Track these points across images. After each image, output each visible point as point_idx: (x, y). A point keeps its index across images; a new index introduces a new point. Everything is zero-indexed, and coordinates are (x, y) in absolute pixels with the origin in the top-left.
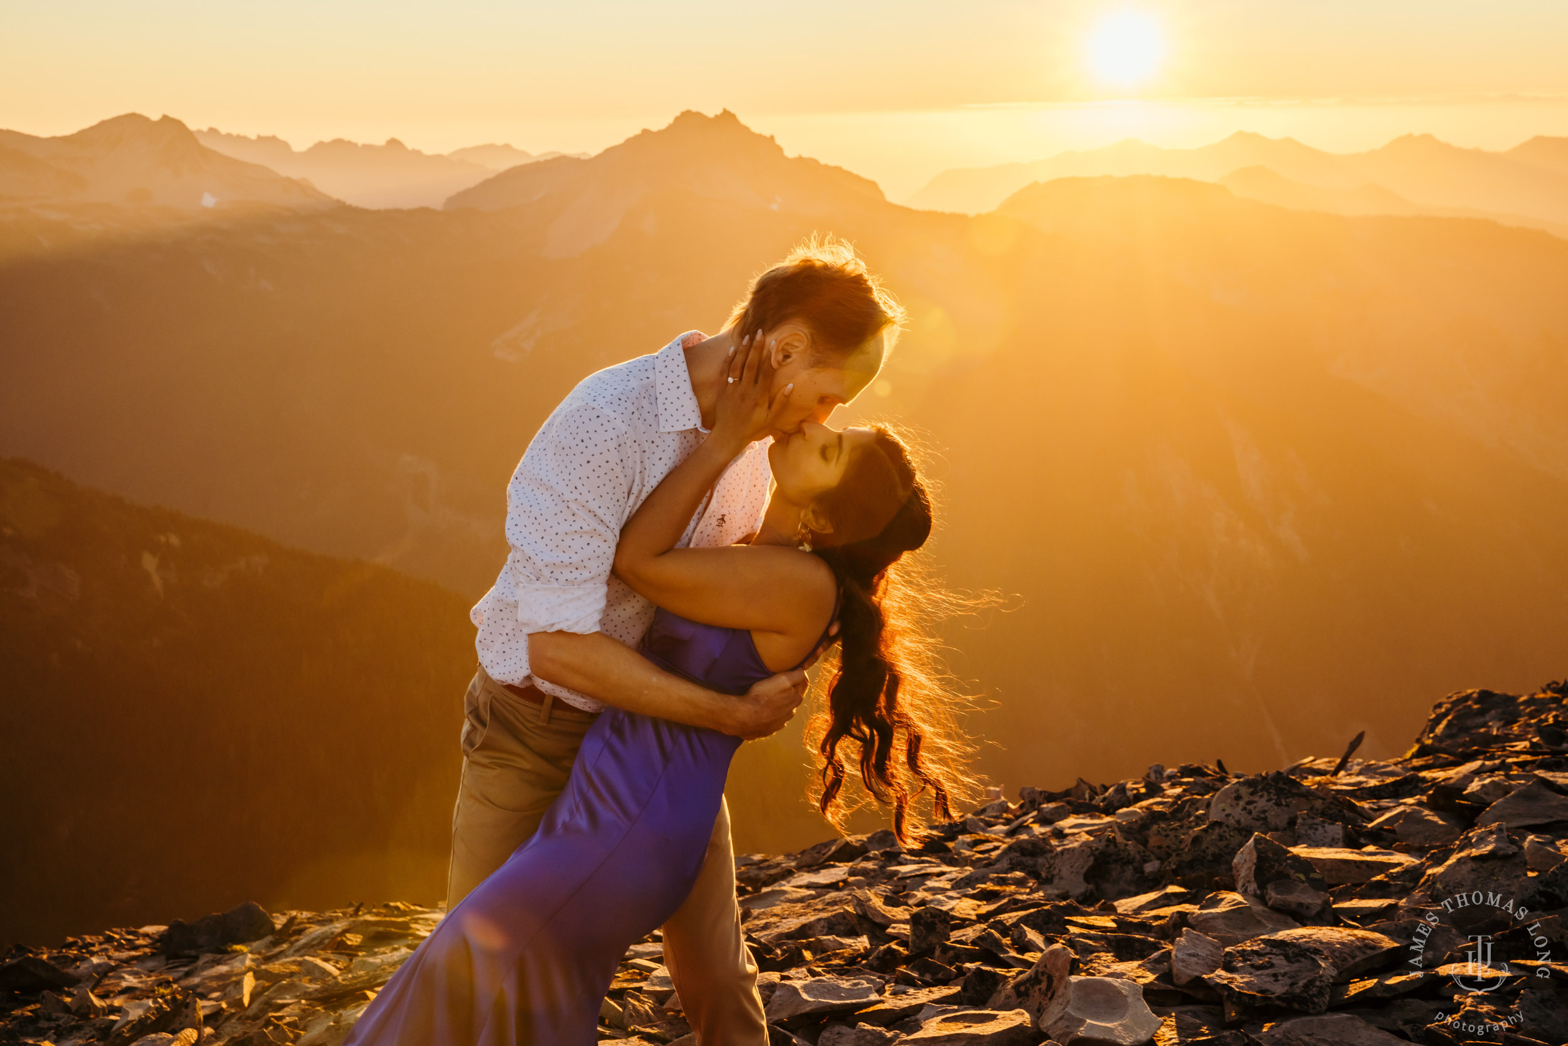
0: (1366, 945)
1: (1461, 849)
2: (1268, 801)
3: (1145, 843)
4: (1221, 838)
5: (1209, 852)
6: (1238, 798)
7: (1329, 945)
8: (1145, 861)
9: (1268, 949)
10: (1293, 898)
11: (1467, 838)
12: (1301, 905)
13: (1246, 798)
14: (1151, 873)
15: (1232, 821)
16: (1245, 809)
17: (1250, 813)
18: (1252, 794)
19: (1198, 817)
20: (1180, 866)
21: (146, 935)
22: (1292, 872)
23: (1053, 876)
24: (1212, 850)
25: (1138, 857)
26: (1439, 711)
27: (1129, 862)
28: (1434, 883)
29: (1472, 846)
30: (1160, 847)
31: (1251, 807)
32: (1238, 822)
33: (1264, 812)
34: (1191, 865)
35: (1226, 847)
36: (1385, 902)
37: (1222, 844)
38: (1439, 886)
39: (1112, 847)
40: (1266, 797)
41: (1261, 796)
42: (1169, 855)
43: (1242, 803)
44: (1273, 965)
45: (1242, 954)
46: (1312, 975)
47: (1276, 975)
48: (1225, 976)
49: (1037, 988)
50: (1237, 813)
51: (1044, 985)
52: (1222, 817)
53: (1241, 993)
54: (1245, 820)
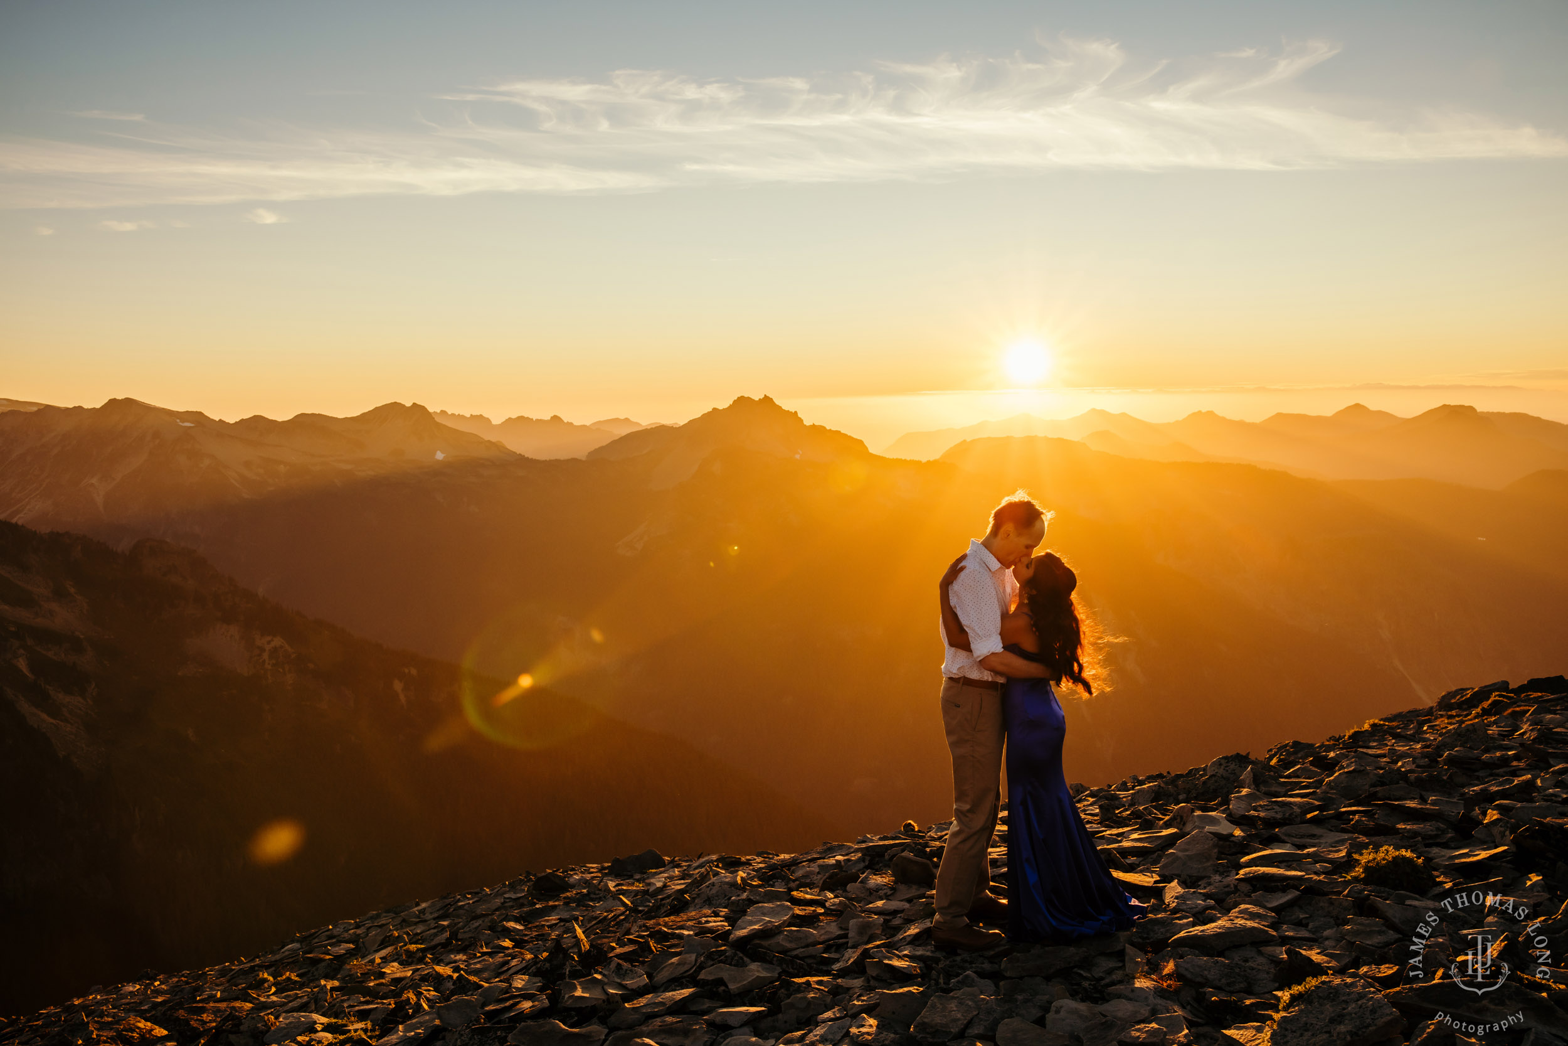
0: (1309, 803)
1: (1339, 770)
2: (1236, 765)
3: (1176, 786)
4: (1216, 782)
5: (1211, 788)
6: (1221, 765)
7: (1294, 802)
8: (1179, 795)
9: (1270, 804)
10: (1273, 789)
11: (1341, 765)
12: (1276, 792)
13: (1225, 765)
14: (1184, 799)
15: (1218, 774)
16: (1224, 769)
17: (1227, 771)
18: (1227, 762)
19: (1201, 775)
20: (1199, 794)
21: (593, 868)
22: (1269, 780)
23: (1135, 803)
25: (1176, 793)
26: (1270, 753)
27: (1173, 795)
28: (1330, 783)
29: (1345, 768)
30: (1184, 789)
31: (1228, 769)
32: (1222, 775)
33: (1234, 770)
34: (1204, 793)
35: (1220, 785)
36: (1312, 790)
37: (1217, 784)
38: (1332, 784)
39: (1161, 789)
40: (1234, 764)
41: (1232, 763)
42: (1189, 792)
43: (1223, 767)
44: (1274, 809)
45: (1260, 805)
46: (1292, 812)
47: (1276, 812)
48: (1256, 814)
49: (1175, 822)
50: (1221, 771)
51: (1179, 820)
52: (1214, 773)
53: (1264, 818)
54: (1226, 774)
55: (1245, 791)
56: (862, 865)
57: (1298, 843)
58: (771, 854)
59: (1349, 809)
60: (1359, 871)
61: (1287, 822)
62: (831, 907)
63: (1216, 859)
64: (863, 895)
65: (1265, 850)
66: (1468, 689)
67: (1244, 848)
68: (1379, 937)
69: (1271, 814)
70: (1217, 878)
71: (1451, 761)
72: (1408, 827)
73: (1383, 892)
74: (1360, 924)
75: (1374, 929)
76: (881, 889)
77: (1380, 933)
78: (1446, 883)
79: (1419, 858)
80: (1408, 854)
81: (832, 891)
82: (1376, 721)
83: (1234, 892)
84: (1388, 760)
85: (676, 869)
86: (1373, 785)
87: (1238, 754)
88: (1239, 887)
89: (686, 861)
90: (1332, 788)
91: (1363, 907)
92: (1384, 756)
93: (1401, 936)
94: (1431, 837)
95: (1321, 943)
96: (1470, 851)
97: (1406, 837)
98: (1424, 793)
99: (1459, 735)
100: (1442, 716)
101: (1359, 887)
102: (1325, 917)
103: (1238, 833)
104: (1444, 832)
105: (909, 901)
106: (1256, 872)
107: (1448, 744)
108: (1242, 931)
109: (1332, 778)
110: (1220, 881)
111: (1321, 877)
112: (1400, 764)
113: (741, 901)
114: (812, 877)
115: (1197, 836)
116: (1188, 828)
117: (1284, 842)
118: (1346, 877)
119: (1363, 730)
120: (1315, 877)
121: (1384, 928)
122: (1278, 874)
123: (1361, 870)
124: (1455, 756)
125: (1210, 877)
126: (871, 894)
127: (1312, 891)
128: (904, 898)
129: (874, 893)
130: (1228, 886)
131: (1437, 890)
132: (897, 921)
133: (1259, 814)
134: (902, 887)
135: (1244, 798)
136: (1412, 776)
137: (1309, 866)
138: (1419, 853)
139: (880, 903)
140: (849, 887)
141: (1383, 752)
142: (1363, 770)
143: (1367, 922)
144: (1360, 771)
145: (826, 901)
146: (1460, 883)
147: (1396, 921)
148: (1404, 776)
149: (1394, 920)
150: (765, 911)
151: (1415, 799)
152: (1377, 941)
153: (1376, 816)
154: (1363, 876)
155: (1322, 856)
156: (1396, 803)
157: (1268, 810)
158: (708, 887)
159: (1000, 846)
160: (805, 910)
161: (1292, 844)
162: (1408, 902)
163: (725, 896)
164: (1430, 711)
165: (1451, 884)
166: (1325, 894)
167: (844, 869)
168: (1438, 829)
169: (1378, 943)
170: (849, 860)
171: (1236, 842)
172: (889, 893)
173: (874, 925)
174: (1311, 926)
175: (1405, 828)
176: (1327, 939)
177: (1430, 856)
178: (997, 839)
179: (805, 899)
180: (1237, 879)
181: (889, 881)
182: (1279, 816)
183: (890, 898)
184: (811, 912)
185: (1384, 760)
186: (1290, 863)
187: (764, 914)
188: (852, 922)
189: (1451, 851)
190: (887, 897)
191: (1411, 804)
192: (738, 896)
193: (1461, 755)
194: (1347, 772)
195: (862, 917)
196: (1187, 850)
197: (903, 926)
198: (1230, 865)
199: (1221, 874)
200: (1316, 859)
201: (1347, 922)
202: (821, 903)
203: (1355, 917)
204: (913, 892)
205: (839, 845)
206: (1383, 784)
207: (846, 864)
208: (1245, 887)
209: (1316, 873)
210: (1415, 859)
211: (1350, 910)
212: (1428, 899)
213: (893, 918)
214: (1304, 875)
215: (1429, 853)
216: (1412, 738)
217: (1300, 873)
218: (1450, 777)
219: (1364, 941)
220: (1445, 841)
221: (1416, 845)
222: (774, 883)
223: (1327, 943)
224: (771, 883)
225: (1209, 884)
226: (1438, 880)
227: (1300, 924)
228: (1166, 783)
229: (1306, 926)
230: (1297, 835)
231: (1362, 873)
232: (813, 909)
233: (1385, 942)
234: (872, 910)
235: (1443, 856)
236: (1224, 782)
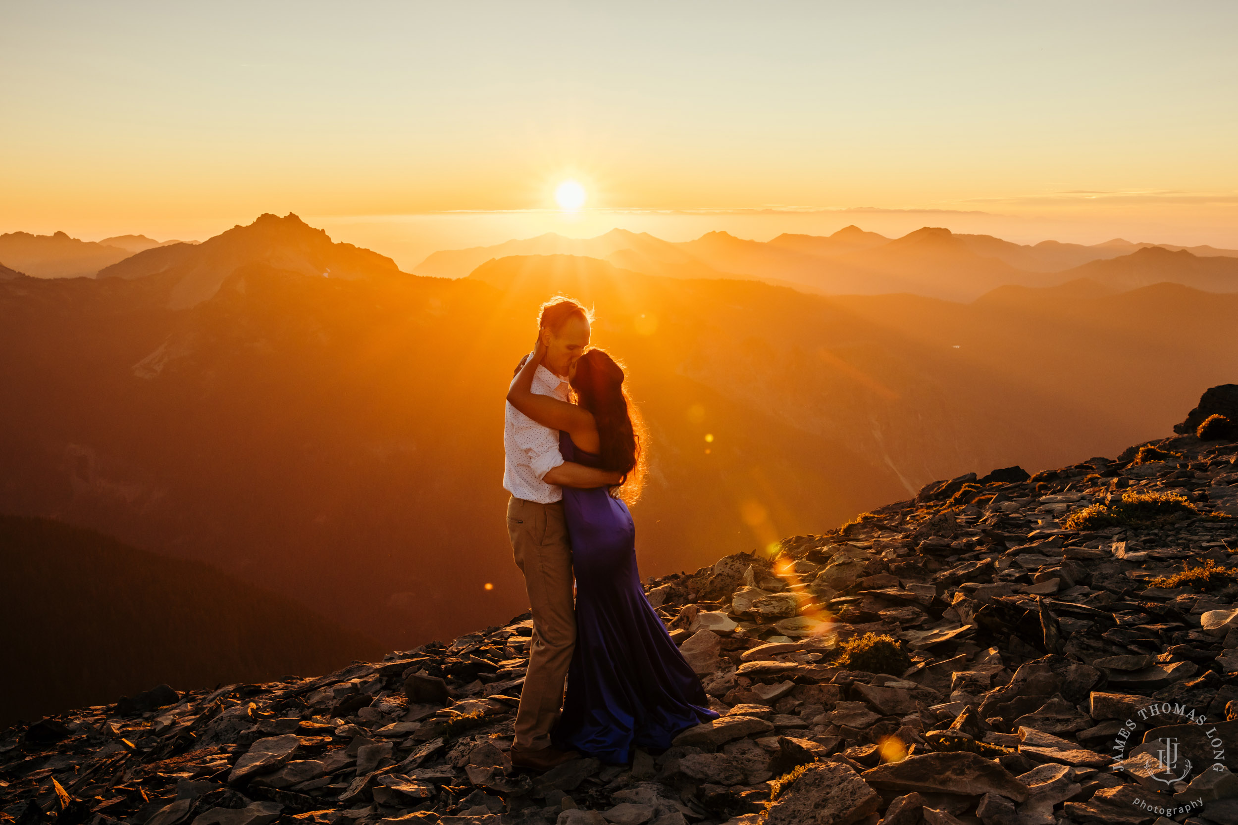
1: (831, 563)
2: (740, 563)
3: (687, 587)
4: (722, 580)
5: (718, 586)
6: (726, 564)
8: (689, 595)
9: (769, 599)
10: (772, 585)
11: (832, 559)
13: (730, 564)
14: (692, 599)
15: (724, 573)
16: (730, 568)
18: (732, 561)
19: (709, 574)
20: (706, 594)
25: (685, 594)
27: (681, 596)
28: (822, 576)
29: (835, 561)
30: (694, 589)
31: (733, 567)
32: (728, 574)
33: (739, 568)
34: (710, 593)
35: (725, 584)
36: (806, 584)
37: (723, 583)
38: (824, 577)
39: (672, 590)
40: (738, 562)
41: (737, 562)
42: (699, 591)
43: (728, 566)
44: (772, 604)
45: (760, 602)
46: (787, 605)
47: (774, 607)
48: (755, 609)
49: (682, 622)
50: (727, 570)
51: (685, 621)
52: (721, 572)
53: (763, 613)
54: (731, 573)
55: (746, 588)
56: (379, 686)
57: (793, 635)
58: (295, 679)
59: (839, 599)
60: (846, 656)
61: (784, 615)
62: (341, 734)
63: (719, 656)
64: (374, 719)
65: (764, 644)
66: (943, 482)
67: (744, 643)
68: (862, 719)
69: (769, 609)
70: (720, 674)
71: (926, 549)
72: (889, 613)
73: (866, 676)
74: (846, 708)
75: (857, 711)
76: (394, 711)
77: (863, 715)
78: (919, 662)
79: (896, 641)
80: (887, 639)
81: (342, 716)
82: (867, 514)
83: (734, 687)
84: (874, 551)
85: (189, 704)
86: (859, 576)
87: (742, 553)
88: (739, 682)
89: (202, 694)
90: (824, 581)
91: (849, 693)
92: (870, 547)
93: (880, 716)
94: (908, 621)
95: (811, 730)
96: (940, 631)
97: (887, 622)
98: (902, 580)
99: (933, 525)
100: (922, 507)
101: (845, 672)
102: (815, 704)
103: (740, 630)
104: (918, 615)
105: (421, 720)
106: (754, 666)
107: (924, 533)
108: (739, 724)
109: (824, 571)
110: (723, 677)
111: (813, 667)
112: (883, 554)
113: (250, 734)
114: (327, 702)
115: (702, 635)
116: (693, 628)
117: (781, 635)
118: (834, 665)
119: (856, 523)
120: (807, 667)
121: (866, 710)
122: (774, 667)
123: (847, 657)
124: (930, 544)
125: (712, 674)
126: (383, 717)
127: (803, 681)
128: (418, 718)
129: (386, 716)
130: (729, 681)
131: (912, 670)
132: (408, 743)
133: (759, 610)
134: (415, 707)
135: (746, 596)
136: (893, 566)
137: (802, 656)
138: (898, 636)
139: (391, 726)
140: (360, 712)
141: (869, 544)
142: (851, 562)
143: (852, 705)
144: (849, 564)
145: (336, 728)
146: (932, 662)
147: (877, 702)
148: (886, 566)
149: (874, 701)
150: (269, 745)
151: (894, 586)
152: (860, 722)
153: (861, 605)
154: (849, 662)
155: (814, 646)
156: (879, 591)
157: (767, 605)
158: (216, 722)
159: (515, 658)
160: (312, 740)
161: (788, 637)
162: (887, 684)
163: (235, 730)
164: (912, 504)
165: (923, 664)
166: (815, 682)
167: (360, 692)
168: (914, 613)
169: (861, 725)
170: (365, 682)
171: (737, 639)
172: (402, 714)
173: (384, 749)
174: (802, 713)
175: (886, 615)
176: (817, 724)
177: (907, 638)
178: (513, 650)
179: (314, 728)
180: (736, 675)
181: (402, 702)
182: (776, 611)
183: (402, 719)
184: (319, 741)
185: (871, 551)
186: (785, 655)
187: (267, 749)
188: (361, 750)
189: (925, 632)
190: (400, 719)
191: (891, 591)
192: (249, 728)
193: (934, 543)
194: (837, 565)
195: (372, 743)
196: (691, 649)
197: (414, 747)
198: (731, 661)
199: (723, 670)
200: (809, 649)
201: (833, 708)
202: (330, 731)
203: (841, 702)
204: (426, 711)
205: (358, 667)
206: (868, 574)
207: (362, 686)
208: (745, 682)
209: (808, 663)
210: (894, 643)
211: (837, 695)
212: (904, 679)
213: (404, 740)
214: (797, 666)
215: (905, 635)
216: (894, 528)
217: (793, 664)
218: (925, 565)
219: (848, 724)
220: (919, 623)
221: (895, 629)
222: (287, 711)
223: (816, 728)
224: (284, 712)
225: (712, 680)
226: (913, 660)
227: (793, 713)
228: (677, 584)
229: (798, 714)
230: (792, 628)
231: (848, 659)
232: (321, 738)
233: (866, 723)
234: (384, 733)
235: (918, 638)
236: (729, 581)
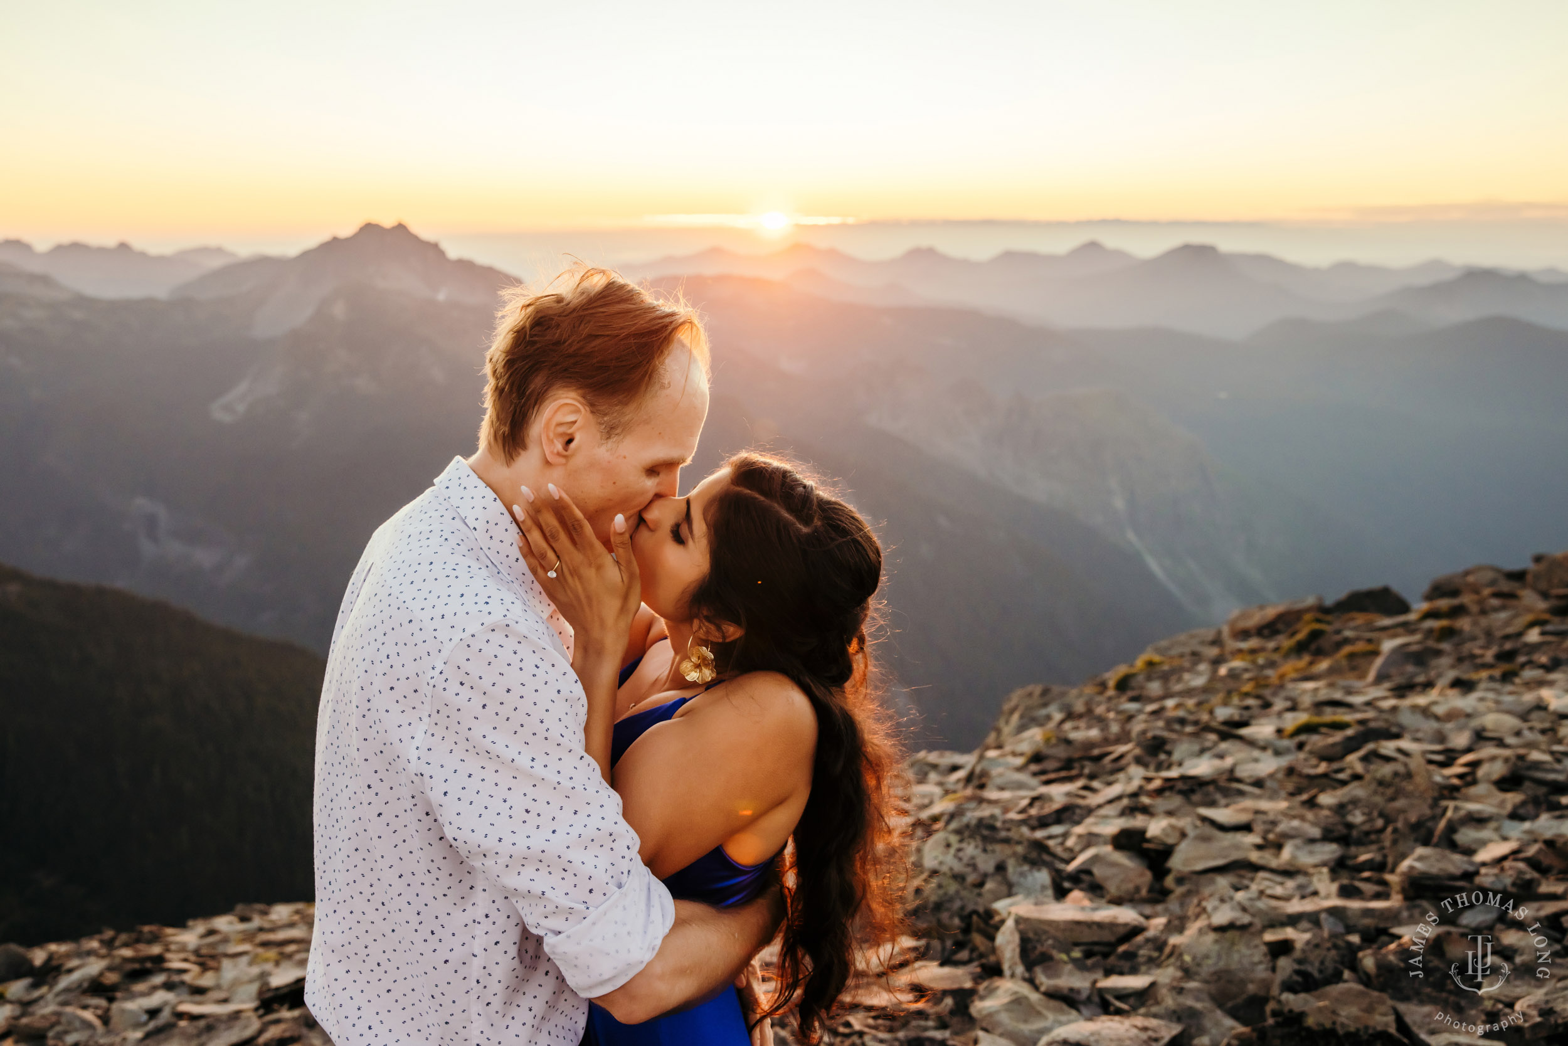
4: (940, 886)
5: (931, 900)
6: (948, 846)
15: (944, 869)
17: (960, 859)
18: (961, 841)
24: (933, 898)
31: (961, 854)
33: (973, 858)
34: (916, 913)
35: (946, 894)
37: (941, 892)
43: (952, 851)
54: (958, 867)
236: (953, 887)
